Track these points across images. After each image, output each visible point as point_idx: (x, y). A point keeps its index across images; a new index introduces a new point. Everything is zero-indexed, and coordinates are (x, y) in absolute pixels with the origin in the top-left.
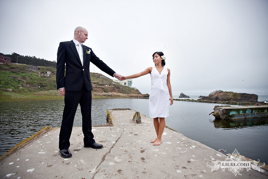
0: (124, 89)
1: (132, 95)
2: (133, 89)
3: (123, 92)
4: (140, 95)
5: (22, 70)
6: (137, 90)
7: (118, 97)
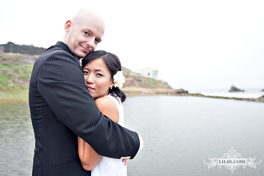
0: (147, 82)
1: (160, 90)
2: (160, 82)
3: (146, 86)
4: (170, 90)
5: (16, 61)
6: (166, 83)
7: (139, 93)
